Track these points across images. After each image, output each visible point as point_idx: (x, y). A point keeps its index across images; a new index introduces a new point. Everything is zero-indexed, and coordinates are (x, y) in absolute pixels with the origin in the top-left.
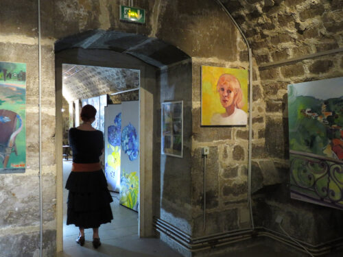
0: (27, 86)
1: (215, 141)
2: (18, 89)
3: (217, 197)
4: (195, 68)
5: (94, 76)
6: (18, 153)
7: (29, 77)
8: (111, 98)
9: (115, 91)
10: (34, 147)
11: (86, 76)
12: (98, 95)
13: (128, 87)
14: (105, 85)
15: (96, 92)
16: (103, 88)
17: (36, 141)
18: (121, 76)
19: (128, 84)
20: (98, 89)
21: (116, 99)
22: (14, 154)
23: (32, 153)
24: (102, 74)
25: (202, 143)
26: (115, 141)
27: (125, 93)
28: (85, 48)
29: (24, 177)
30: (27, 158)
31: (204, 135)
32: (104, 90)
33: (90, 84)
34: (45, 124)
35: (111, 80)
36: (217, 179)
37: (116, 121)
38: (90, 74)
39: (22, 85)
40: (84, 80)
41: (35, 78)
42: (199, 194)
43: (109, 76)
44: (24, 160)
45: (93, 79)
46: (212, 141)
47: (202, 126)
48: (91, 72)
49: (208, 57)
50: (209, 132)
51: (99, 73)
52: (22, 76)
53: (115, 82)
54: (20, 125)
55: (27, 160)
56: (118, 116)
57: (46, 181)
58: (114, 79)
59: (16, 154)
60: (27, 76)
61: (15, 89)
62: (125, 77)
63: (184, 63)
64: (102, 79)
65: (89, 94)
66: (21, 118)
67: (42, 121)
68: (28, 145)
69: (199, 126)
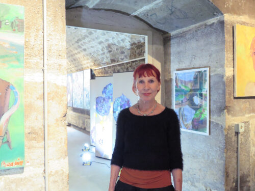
0: (26, 42)
1: (247, 115)
2: (12, 45)
3: (249, 181)
4: (228, 28)
5: (79, 53)
6: (13, 145)
7: (28, 28)
8: (94, 72)
9: (99, 65)
10: (36, 133)
11: (72, 53)
12: (82, 70)
13: (113, 61)
14: (89, 61)
15: (80, 67)
16: (87, 63)
17: (40, 125)
18: (106, 51)
19: (113, 58)
20: (82, 65)
21: (99, 73)
22: (6, 146)
23: (34, 143)
24: (87, 50)
25: (235, 118)
26: (103, 111)
27: (109, 67)
28: (91, 7)
29: (22, 179)
30: (26, 150)
31: (237, 108)
32: (88, 65)
33: (75, 60)
34: (53, 99)
35: (95, 55)
36: (249, 161)
37: (104, 92)
38: (76, 51)
39: (18, 39)
40: (69, 57)
41: (38, 30)
42: (232, 180)
43: (94, 52)
44: (22, 154)
45: (78, 56)
46: (244, 115)
47: (235, 98)
48: (77, 49)
49: (239, 15)
50: (242, 104)
51: (85, 50)
52: (18, 26)
53: (100, 57)
54: (16, 100)
55: (26, 154)
56: (105, 88)
57: (55, 182)
58: (99, 55)
59: (9, 146)
60: (25, 25)
61: (7, 45)
62: (110, 51)
63: (209, 24)
64: (87, 55)
65: (73, 69)
66: (17, 90)
67: (49, 94)
68: (27, 131)
69: (232, 98)
